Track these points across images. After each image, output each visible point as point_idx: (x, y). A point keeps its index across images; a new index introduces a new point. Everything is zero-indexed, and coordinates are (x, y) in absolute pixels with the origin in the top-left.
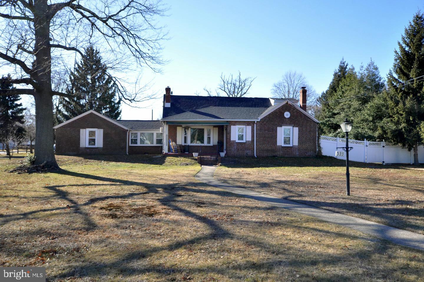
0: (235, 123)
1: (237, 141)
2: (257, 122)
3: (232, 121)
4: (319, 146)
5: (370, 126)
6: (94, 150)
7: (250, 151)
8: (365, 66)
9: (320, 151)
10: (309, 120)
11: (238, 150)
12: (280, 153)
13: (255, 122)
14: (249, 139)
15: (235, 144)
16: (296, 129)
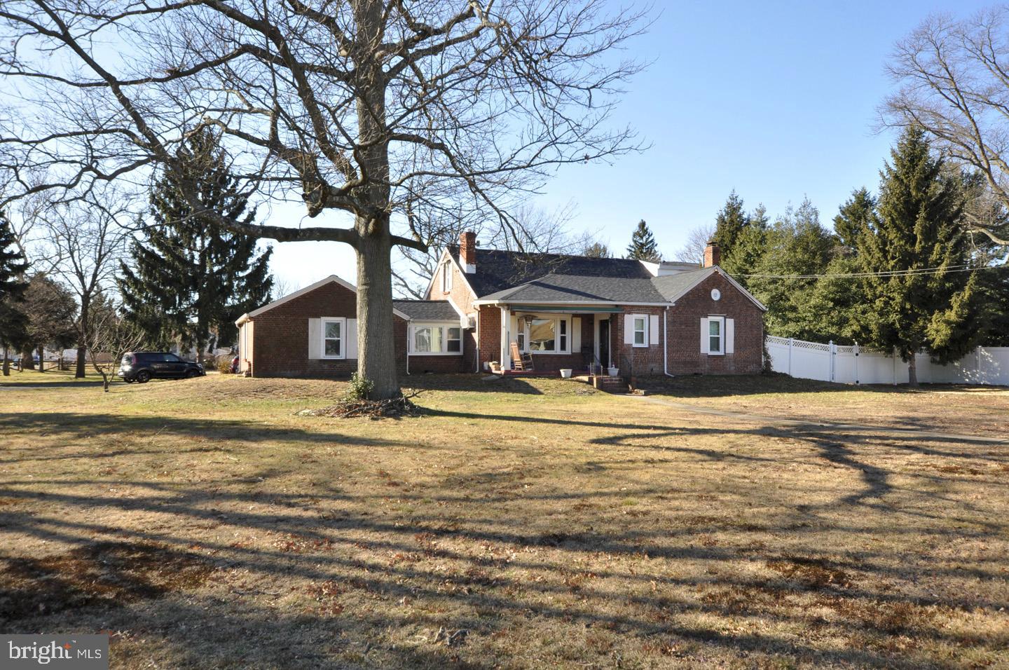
0: (631, 309)
1: (635, 345)
2: (670, 307)
3: (626, 306)
4: (766, 354)
5: (832, 318)
6: (338, 365)
7: (657, 365)
8: (796, 209)
9: (768, 364)
10: (750, 305)
11: (637, 362)
12: (705, 368)
13: (666, 307)
14: (655, 341)
15: (632, 351)
16: (730, 323)
